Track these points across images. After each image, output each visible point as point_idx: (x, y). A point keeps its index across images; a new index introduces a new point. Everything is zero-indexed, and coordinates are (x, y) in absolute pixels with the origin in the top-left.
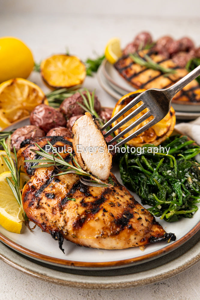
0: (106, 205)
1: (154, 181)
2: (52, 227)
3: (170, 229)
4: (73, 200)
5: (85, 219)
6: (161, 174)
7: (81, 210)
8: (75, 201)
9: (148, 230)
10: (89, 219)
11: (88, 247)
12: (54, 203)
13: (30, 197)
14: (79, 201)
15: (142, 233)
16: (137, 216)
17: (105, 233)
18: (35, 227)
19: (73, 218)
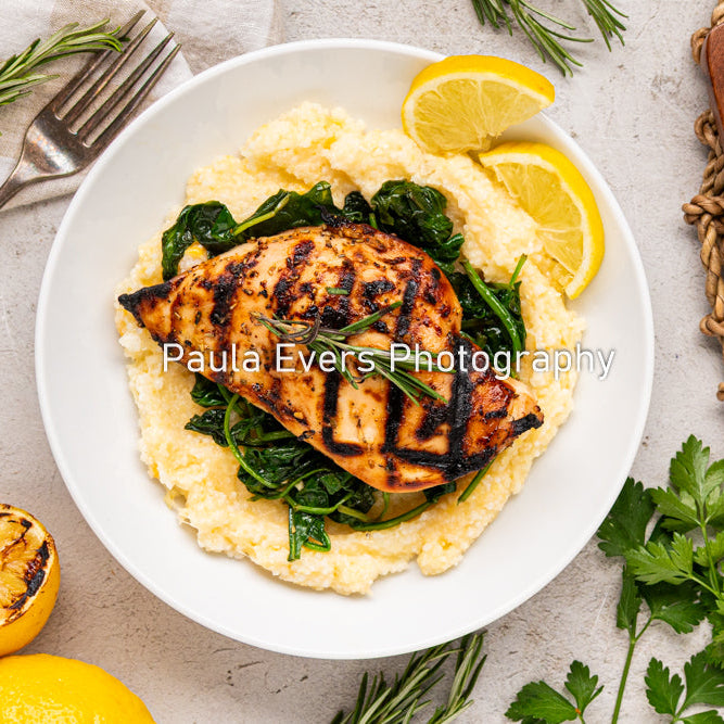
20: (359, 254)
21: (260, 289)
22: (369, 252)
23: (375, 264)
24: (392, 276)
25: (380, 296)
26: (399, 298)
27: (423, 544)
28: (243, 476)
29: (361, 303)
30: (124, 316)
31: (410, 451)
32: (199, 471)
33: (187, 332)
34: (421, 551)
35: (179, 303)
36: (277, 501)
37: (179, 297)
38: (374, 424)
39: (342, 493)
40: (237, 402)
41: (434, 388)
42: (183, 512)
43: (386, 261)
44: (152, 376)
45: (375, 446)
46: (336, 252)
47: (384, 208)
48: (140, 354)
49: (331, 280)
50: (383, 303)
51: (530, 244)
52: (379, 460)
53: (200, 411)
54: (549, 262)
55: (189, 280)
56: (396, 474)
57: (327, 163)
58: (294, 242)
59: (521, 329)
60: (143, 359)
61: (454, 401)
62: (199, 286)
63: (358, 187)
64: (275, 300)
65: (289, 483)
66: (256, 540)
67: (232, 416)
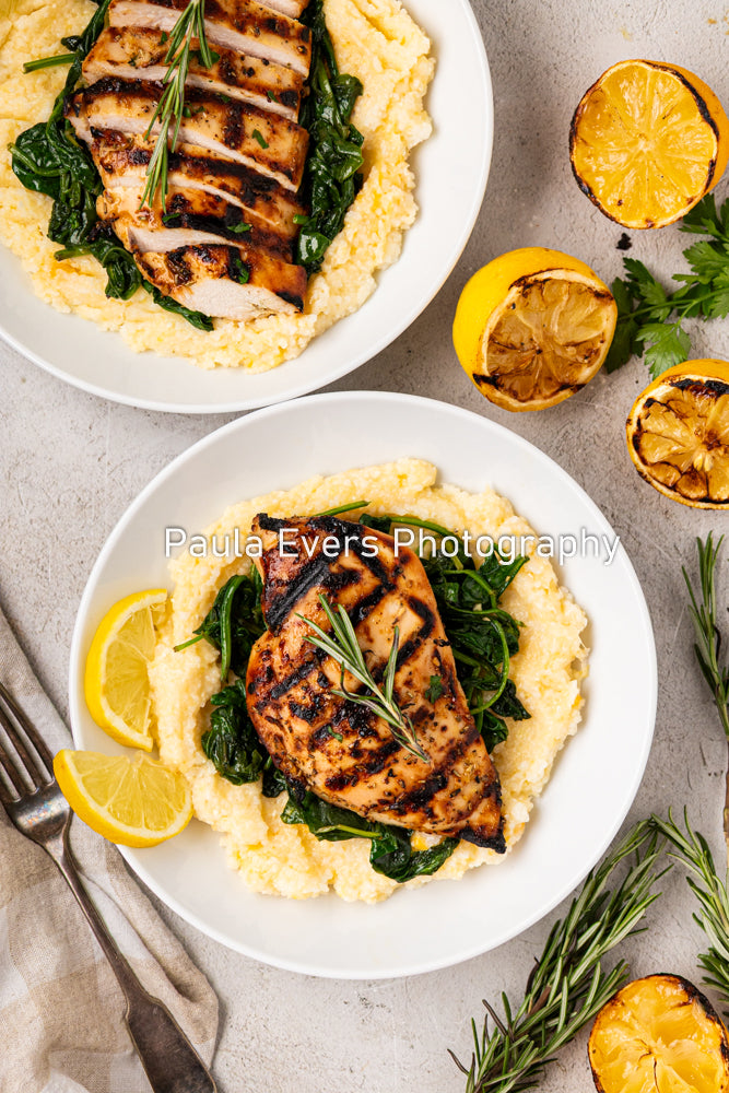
20: (297, 748)
21: (392, 779)
22: (289, 745)
23: (291, 731)
24: (285, 713)
25: (307, 706)
26: (292, 692)
27: (419, 493)
28: (514, 648)
29: (324, 711)
30: (511, 837)
31: (373, 572)
32: (545, 677)
33: (472, 789)
34: (425, 489)
35: (461, 815)
36: (504, 609)
37: (457, 821)
38: (385, 612)
39: (450, 578)
40: (476, 707)
41: (320, 606)
42: (581, 656)
43: (282, 727)
44: (525, 775)
45: (397, 596)
46: (314, 763)
47: (253, 767)
48: (521, 799)
49: (333, 745)
50: (308, 697)
51: (164, 655)
52: (402, 582)
53: (509, 721)
54: (162, 631)
55: (440, 826)
56: (398, 563)
57: (271, 833)
58: (340, 795)
59: (221, 598)
60: (522, 793)
61: (312, 583)
62: (437, 817)
63: (261, 798)
64: (387, 762)
65: (485, 616)
66: (543, 592)
67: (490, 698)
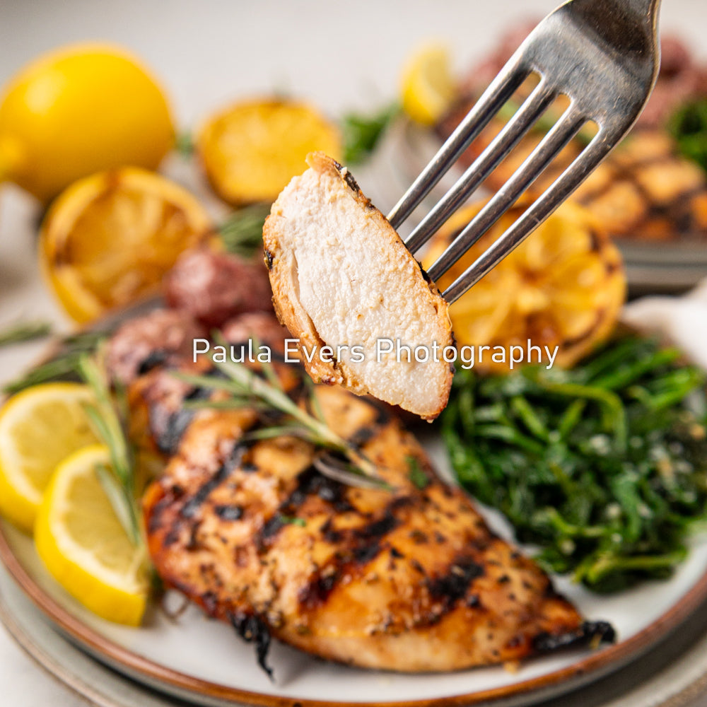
0: (399, 539)
1: (550, 471)
2: (235, 602)
3: (598, 611)
4: (298, 522)
5: (336, 579)
6: (573, 449)
7: (324, 552)
8: (304, 525)
9: (530, 613)
10: (347, 579)
11: (345, 666)
12: (241, 532)
13: (167, 518)
14: (316, 524)
15: (511, 621)
16: (497, 573)
17: (396, 620)
18: (183, 609)
19: (299, 575)
